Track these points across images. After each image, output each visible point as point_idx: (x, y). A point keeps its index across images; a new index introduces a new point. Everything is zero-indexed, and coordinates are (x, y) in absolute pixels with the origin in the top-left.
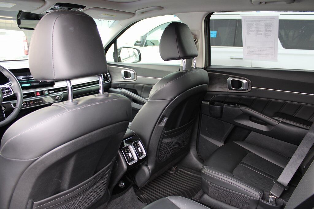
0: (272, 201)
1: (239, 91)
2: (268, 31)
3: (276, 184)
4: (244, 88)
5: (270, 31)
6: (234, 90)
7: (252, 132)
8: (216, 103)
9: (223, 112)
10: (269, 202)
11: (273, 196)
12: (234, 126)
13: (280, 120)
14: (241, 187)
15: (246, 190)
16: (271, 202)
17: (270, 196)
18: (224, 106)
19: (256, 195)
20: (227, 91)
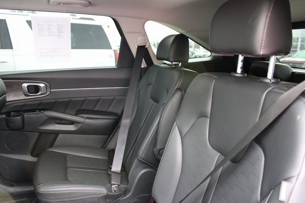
0: (116, 189)
1: (38, 97)
2: (61, 32)
3: (112, 174)
4: (42, 93)
5: (63, 32)
6: (33, 96)
7: (60, 135)
8: (12, 114)
9: (25, 121)
10: (113, 192)
11: (114, 185)
12: (39, 133)
13: (86, 116)
14: (88, 190)
15: (92, 190)
16: (115, 191)
17: (113, 186)
18: (25, 116)
19: (103, 191)
20: (23, 99)
